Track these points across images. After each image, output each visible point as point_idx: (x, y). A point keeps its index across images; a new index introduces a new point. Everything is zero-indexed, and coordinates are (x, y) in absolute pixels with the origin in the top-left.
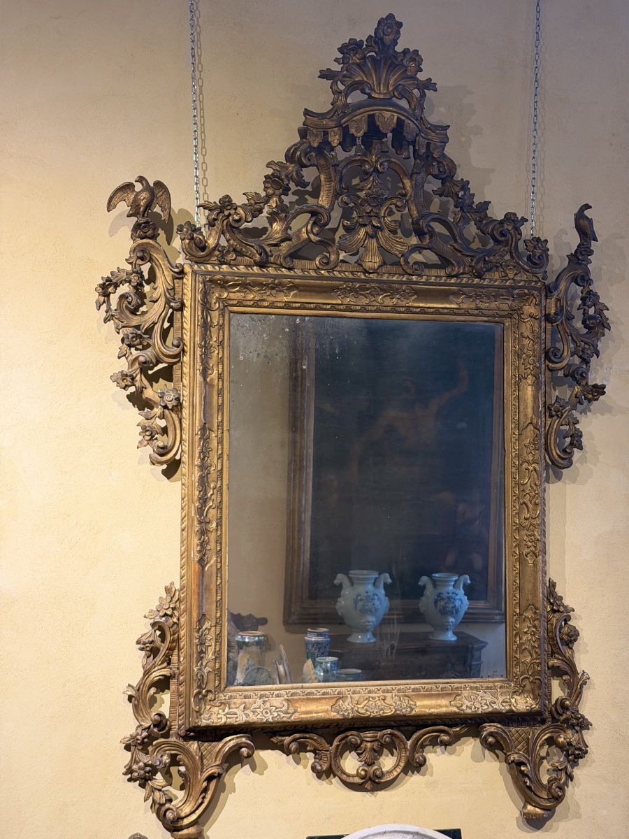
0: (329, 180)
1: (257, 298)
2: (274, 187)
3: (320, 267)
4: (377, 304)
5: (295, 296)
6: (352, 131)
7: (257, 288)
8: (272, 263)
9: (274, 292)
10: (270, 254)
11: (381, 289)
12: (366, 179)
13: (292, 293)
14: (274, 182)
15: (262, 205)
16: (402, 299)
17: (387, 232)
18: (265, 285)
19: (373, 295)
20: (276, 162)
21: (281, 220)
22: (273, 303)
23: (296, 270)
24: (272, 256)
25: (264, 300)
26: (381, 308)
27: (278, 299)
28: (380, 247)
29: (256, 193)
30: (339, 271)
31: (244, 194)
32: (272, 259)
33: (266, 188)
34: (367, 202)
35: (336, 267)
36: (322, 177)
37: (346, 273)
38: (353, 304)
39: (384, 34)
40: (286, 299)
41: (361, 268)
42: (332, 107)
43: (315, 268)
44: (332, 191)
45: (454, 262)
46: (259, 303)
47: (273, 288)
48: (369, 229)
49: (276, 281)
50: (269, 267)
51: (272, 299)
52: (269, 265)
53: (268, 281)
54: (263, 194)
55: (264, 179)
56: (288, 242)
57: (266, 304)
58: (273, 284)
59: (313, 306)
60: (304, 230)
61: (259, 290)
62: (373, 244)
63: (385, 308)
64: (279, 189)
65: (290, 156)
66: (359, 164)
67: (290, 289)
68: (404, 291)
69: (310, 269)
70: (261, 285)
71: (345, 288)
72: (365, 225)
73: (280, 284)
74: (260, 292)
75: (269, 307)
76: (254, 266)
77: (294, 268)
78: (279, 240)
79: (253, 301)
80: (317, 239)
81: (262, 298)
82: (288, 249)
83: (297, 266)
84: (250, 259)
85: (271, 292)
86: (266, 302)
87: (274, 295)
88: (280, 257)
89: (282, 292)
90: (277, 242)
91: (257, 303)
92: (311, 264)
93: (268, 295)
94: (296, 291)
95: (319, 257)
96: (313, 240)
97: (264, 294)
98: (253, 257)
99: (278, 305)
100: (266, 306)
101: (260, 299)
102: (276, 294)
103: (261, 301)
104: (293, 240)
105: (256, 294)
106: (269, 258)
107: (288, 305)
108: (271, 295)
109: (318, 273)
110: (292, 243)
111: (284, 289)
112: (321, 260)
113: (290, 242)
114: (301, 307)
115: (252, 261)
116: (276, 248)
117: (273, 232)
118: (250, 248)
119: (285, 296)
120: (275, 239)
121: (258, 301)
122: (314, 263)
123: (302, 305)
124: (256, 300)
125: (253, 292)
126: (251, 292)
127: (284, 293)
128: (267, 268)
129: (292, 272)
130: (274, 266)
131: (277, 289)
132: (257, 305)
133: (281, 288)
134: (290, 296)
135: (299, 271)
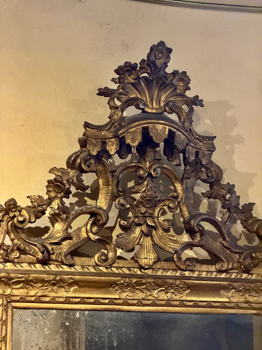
0: (107, 184)
1: (38, 294)
2: (56, 190)
3: (99, 263)
4: (153, 298)
5: (75, 291)
6: (128, 141)
7: (39, 285)
8: (53, 261)
9: (55, 288)
10: (51, 252)
11: (156, 285)
12: (140, 184)
13: (72, 289)
14: (56, 186)
15: (44, 207)
16: (176, 293)
17: (161, 231)
18: (47, 282)
19: (148, 290)
20: (58, 168)
21: (62, 220)
22: (54, 298)
23: (76, 267)
24: (53, 254)
25: (45, 296)
26: (157, 302)
27: (59, 295)
28: (155, 244)
29: (39, 196)
30: (116, 267)
31: (28, 197)
32: (54, 257)
33: (48, 192)
34: (142, 204)
35: (113, 264)
36: (100, 182)
37: (123, 269)
38: (130, 298)
39: (156, 58)
40: (66, 295)
41: (138, 264)
42: (109, 120)
43: (94, 264)
44: (109, 194)
45: (223, 258)
46: (41, 299)
47: (54, 285)
48: (144, 228)
49: (58, 278)
50: (50, 264)
51: (53, 294)
52: (51, 262)
53: (50, 277)
54: (46, 197)
55: (47, 184)
56: (69, 241)
57: (48, 299)
58: (55, 280)
59: (92, 301)
60: (84, 229)
61: (41, 287)
62: (148, 242)
63: (160, 302)
64: (61, 193)
65: (71, 163)
66: (134, 170)
67: (70, 285)
68: (178, 286)
69: (89, 266)
70: (43, 281)
72: (140, 225)
73: (61, 280)
74: (42, 288)
75: (51, 302)
76: (36, 263)
77: (74, 264)
78: (61, 239)
79: (35, 297)
80: (96, 238)
81: (44, 293)
82: (69, 247)
83: (77, 263)
84: (33, 257)
85: (53, 288)
86: (48, 298)
87: (55, 291)
88: (61, 255)
89: (63, 288)
90: (58, 241)
91: (38, 298)
92: (90, 260)
93: (49, 291)
94: (76, 287)
95: (98, 254)
96: (92, 239)
97: (45, 290)
98: (36, 255)
99: (59, 300)
100: (47, 301)
101: (42, 295)
102: (57, 290)
103: (43, 297)
104: (73, 239)
105: (38, 290)
106: (51, 256)
107: (68, 300)
108: (52, 290)
109: (97, 269)
110: (73, 242)
111: (65, 285)
112: (100, 257)
113: (71, 241)
114: (80, 301)
115: (35, 259)
116: (57, 246)
117: (55, 231)
118: (33, 246)
119: (66, 292)
120: (56, 238)
121: (40, 296)
122: (93, 260)
123: (82, 300)
124: (38, 296)
125: (35, 288)
126: (33, 288)
127: (65, 289)
128: (48, 265)
129: (72, 268)
130: (56, 263)
131: (58, 285)
132: (38, 301)
133: (62, 284)
134: (70, 291)
135: (79, 267)
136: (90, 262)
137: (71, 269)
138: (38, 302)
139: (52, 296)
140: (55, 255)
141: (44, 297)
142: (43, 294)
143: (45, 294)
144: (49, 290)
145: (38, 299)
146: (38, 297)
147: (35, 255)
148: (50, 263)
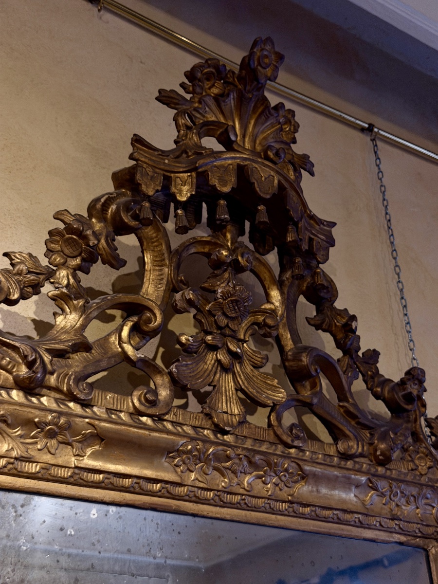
0: (159, 263)
1: (14, 454)
2: (67, 251)
3: (142, 408)
4: (242, 491)
5: (95, 456)
6: (214, 181)
7: (18, 431)
8: (50, 388)
9: (54, 442)
10: (49, 366)
11: (250, 462)
12: (217, 276)
13: (89, 451)
14: (69, 242)
15: (42, 277)
16: (282, 485)
17: (249, 368)
18: (37, 425)
19: (234, 472)
20: (73, 214)
21: (75, 309)
22: (47, 467)
23: (95, 409)
24: (52, 373)
25: (29, 460)
26: (248, 500)
27: (60, 461)
28: (239, 389)
29: (30, 255)
30: (172, 422)
31: (6, 255)
32: (52, 380)
33: (49, 252)
34: (222, 309)
35: (167, 414)
36: (148, 258)
37: (185, 428)
38: (201, 485)
40: (73, 461)
41: (210, 422)
42: (174, 146)
43: (132, 410)
44: (165, 281)
45: (348, 432)
46: (19, 465)
47: (51, 435)
48: (222, 356)
49: (62, 421)
50: (43, 396)
51: (47, 458)
52: (44, 391)
53: (46, 417)
54: (44, 262)
55: (48, 237)
56: (84, 354)
57: (34, 468)
58: (56, 424)
59: (127, 482)
60: (114, 339)
61: (21, 436)
62: (228, 383)
63: (254, 501)
64: (75, 257)
65: (97, 208)
66: (206, 250)
67: (87, 440)
68: (286, 470)
69: (121, 411)
70: (29, 424)
71: (190, 452)
72: (213, 348)
73: (68, 427)
74: (22, 440)
75: (40, 475)
76: (12, 389)
77: (92, 404)
78: (70, 344)
79: (5, 459)
80: (138, 356)
81: (26, 453)
82: (85, 364)
83: (98, 402)
84: (7, 375)
85: (47, 443)
86: (34, 465)
87: (53, 451)
88: (67, 378)
89: (69, 447)
90: (66, 348)
91: (13, 463)
92: (124, 401)
93: (39, 450)
94: (96, 447)
95: (140, 390)
96: (131, 357)
97: (30, 447)
98: (14, 370)
99: (58, 473)
100: (32, 473)
101: (22, 457)
102: (57, 449)
103: (24, 461)
104: (93, 351)
105: (14, 444)
106: (47, 376)
107: (78, 476)
108: (45, 449)
109: (136, 420)
110: (92, 357)
111: (74, 441)
112: (143, 396)
113: (88, 354)
114: (103, 482)
115: (11, 378)
116: (60, 360)
117: (58, 330)
118: (10, 351)
119: (75, 456)
120: (61, 341)
121: (16, 459)
122: (130, 401)
123: (107, 478)
124: (12, 458)
125: (9, 438)
126: (4, 437)
127: (73, 448)
128: (38, 397)
129: (87, 410)
130: (53, 394)
131: (60, 438)
132: (11, 469)
133: (68, 436)
134: (85, 456)
135: (101, 410)
136: (124, 403)
137: (86, 412)
138: (11, 472)
139: (44, 461)
140: (55, 375)
141: (27, 461)
142: (24, 455)
143: (29, 456)
144: (39, 447)
145: (11, 466)
146: (12, 460)
147: (13, 368)
148: (42, 393)
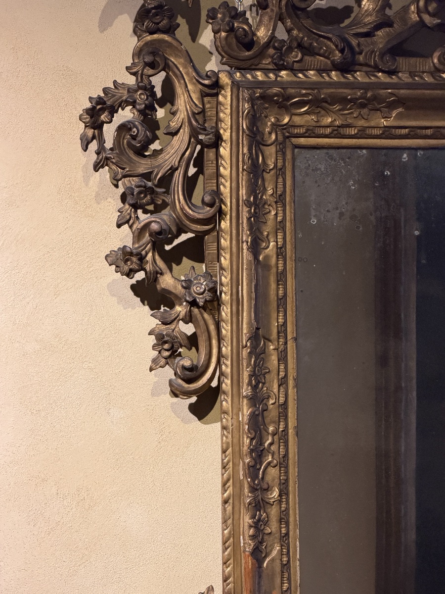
1: (337, 123)
3: (441, 67)
5: (399, 116)
7: (337, 107)
8: (361, 65)
9: (365, 111)
10: (357, 49)
13: (394, 113)
18: (351, 101)
22: (364, 129)
23: (400, 74)
24: (361, 53)
25: (349, 126)
27: (372, 124)
32: (361, 58)
40: (384, 122)
43: (433, 69)
46: (342, 131)
47: (363, 106)
49: (369, 94)
50: (356, 72)
51: (362, 123)
52: (357, 67)
53: (355, 94)
56: (387, 29)
57: (353, 131)
58: (364, 98)
59: (429, 132)
60: (413, 8)
61: (340, 110)
67: (391, 106)
69: (423, 72)
70: (343, 100)
73: (375, 98)
74: (341, 112)
75: (358, 136)
76: (331, 71)
77: (397, 70)
78: (373, 26)
79: (331, 128)
80: (434, 22)
81: (345, 122)
82: (387, 40)
83: (402, 68)
84: (326, 60)
85: (361, 112)
86: (353, 129)
87: (365, 117)
88: (373, 54)
89: (378, 112)
90: (369, 30)
91: (337, 130)
92: (426, 63)
93: (355, 118)
94: (400, 110)
95: (439, 52)
96: (428, 24)
97: (348, 116)
98: (331, 56)
99: (372, 133)
100: (352, 135)
101: (342, 125)
102: (368, 115)
103: (345, 127)
104: (395, 25)
105: (336, 116)
106: (357, 56)
107: (388, 133)
108: (360, 116)
109: (437, 78)
110: (394, 31)
111: (381, 107)
112: (442, 56)
113: (390, 29)
114: (409, 134)
115: (329, 62)
116: (367, 39)
117: (363, 13)
118: (326, 41)
119: (383, 118)
120: (365, 25)
121: (338, 127)
122: (431, 61)
123: (411, 131)
124: (335, 126)
125: (331, 113)
126: (327, 113)
127: (382, 112)
128: (352, 73)
129: (394, 77)
130: (365, 69)
131: (370, 107)
132: (337, 134)
133: (376, 104)
134: (392, 117)
135: (405, 75)
136: (426, 66)
137: (392, 78)
138: (337, 136)
139: (360, 125)
140: (363, 54)
141: (347, 127)
142: (344, 123)
143: (348, 123)
144: (355, 115)
145: (336, 132)
146: (336, 128)
147: (330, 55)
148: (355, 70)
